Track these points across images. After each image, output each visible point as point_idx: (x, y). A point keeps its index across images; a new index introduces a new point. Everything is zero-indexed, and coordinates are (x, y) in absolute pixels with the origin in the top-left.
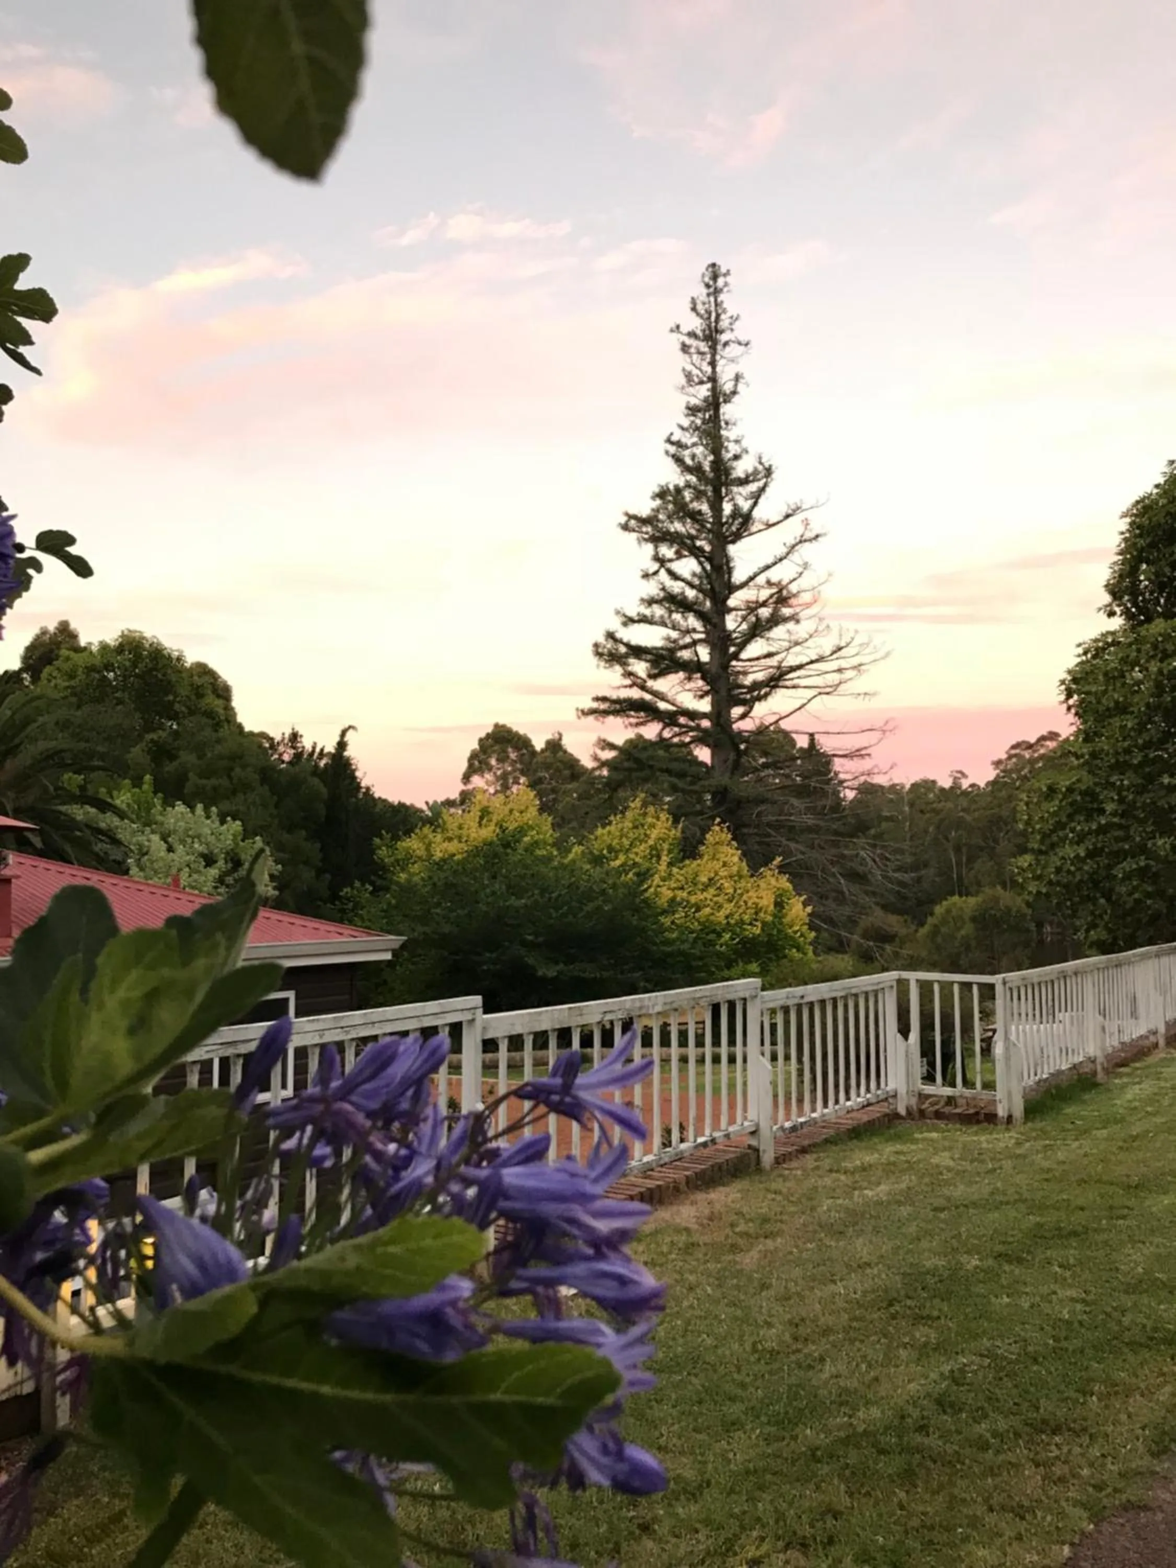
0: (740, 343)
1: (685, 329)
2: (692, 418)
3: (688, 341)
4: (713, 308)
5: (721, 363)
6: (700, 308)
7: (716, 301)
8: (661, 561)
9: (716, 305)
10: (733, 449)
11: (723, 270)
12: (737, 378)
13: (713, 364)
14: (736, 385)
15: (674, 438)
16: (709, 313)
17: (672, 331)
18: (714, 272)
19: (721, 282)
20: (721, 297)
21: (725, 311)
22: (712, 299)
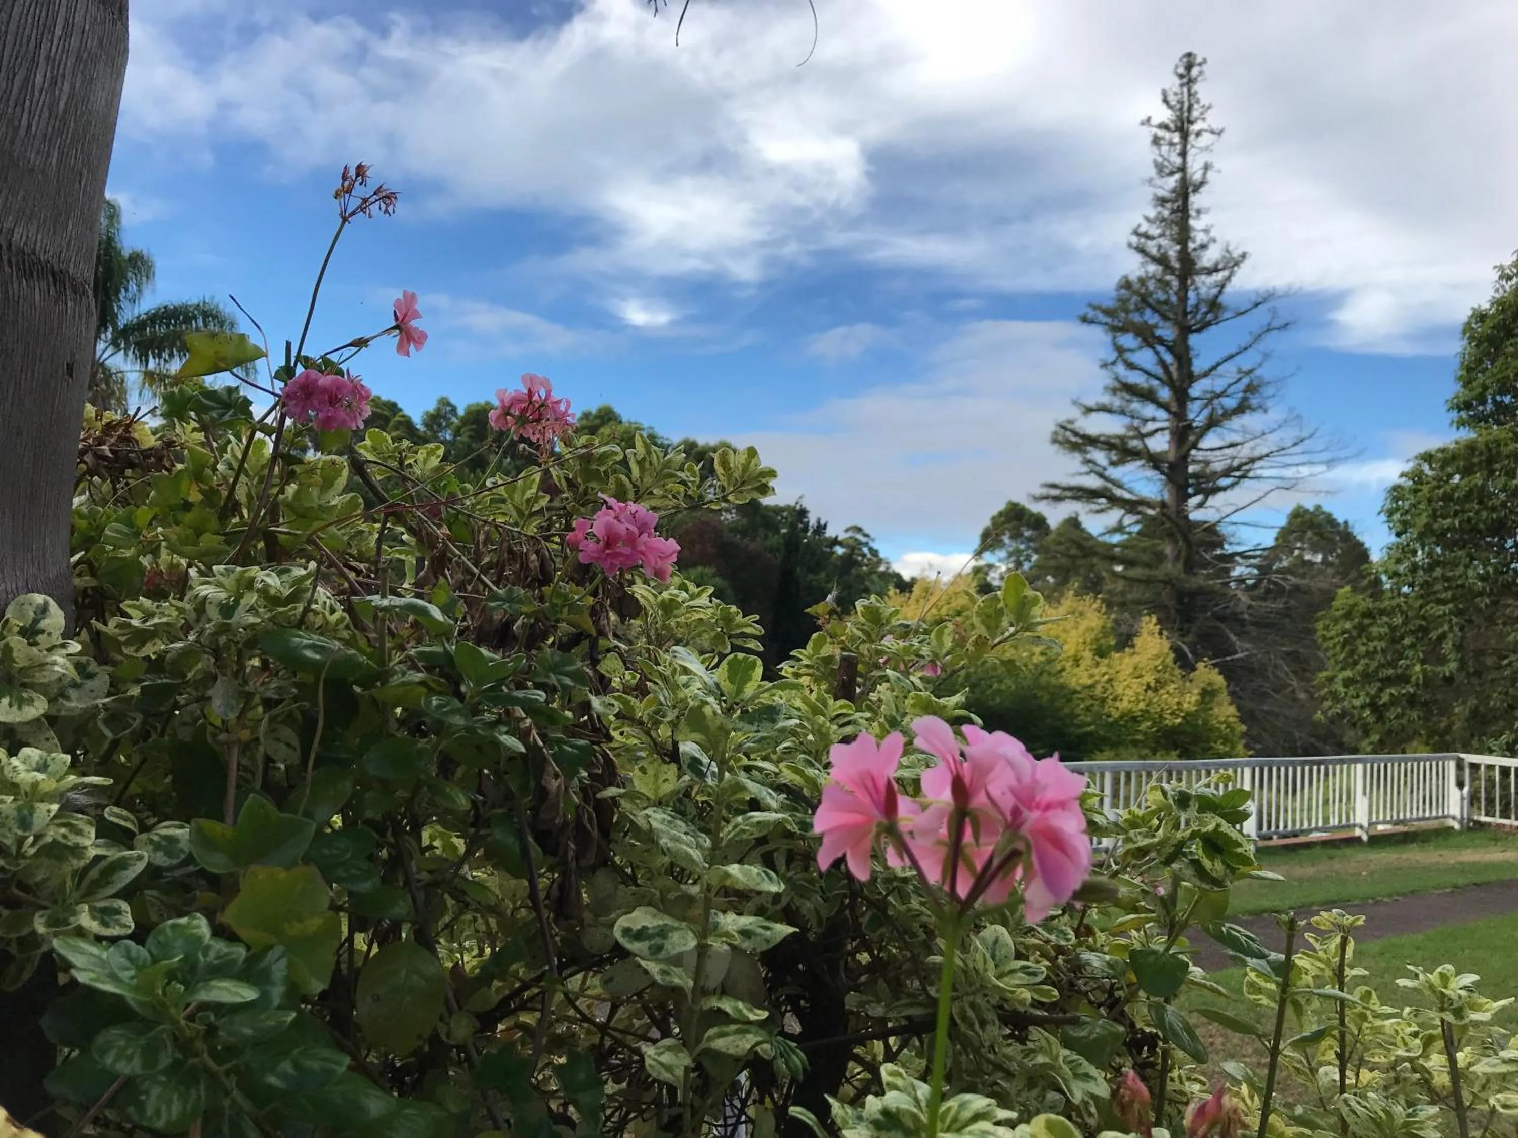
0: (1213, 132)
1: (1156, 121)
2: (1160, 209)
3: (1161, 133)
4: (1185, 99)
5: (1191, 152)
6: (1173, 100)
7: (1189, 90)
8: (1120, 350)
9: (1189, 95)
10: (1200, 238)
11: (1199, 60)
12: (1207, 167)
13: (1183, 154)
14: (1205, 174)
15: (1142, 229)
16: (1181, 102)
17: (1142, 124)
18: (1189, 62)
19: (1195, 71)
20: (1196, 88)
21: (1198, 102)
22: (1185, 89)
